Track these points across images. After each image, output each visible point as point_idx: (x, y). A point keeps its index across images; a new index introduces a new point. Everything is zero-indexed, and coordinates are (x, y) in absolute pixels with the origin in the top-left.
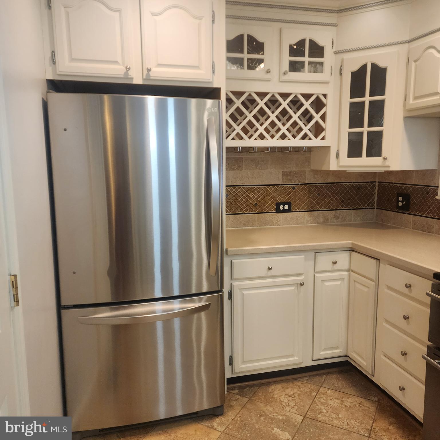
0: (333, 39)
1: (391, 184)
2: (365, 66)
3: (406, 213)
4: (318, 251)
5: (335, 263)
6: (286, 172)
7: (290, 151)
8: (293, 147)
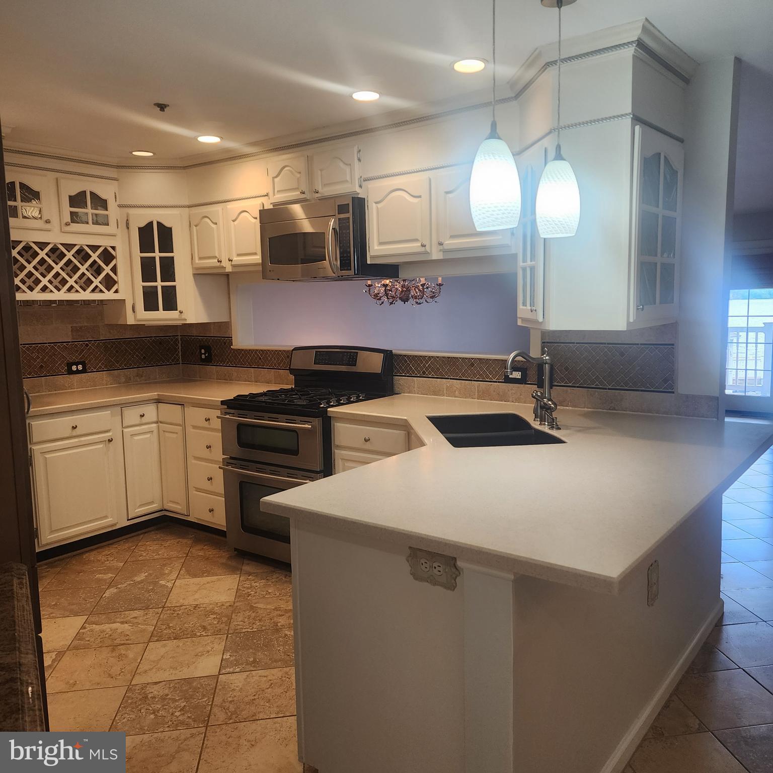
0: (115, 193)
1: (193, 337)
2: (151, 223)
3: (209, 365)
4: (123, 405)
5: (142, 416)
6: (76, 327)
7: (81, 305)
8: (84, 301)
